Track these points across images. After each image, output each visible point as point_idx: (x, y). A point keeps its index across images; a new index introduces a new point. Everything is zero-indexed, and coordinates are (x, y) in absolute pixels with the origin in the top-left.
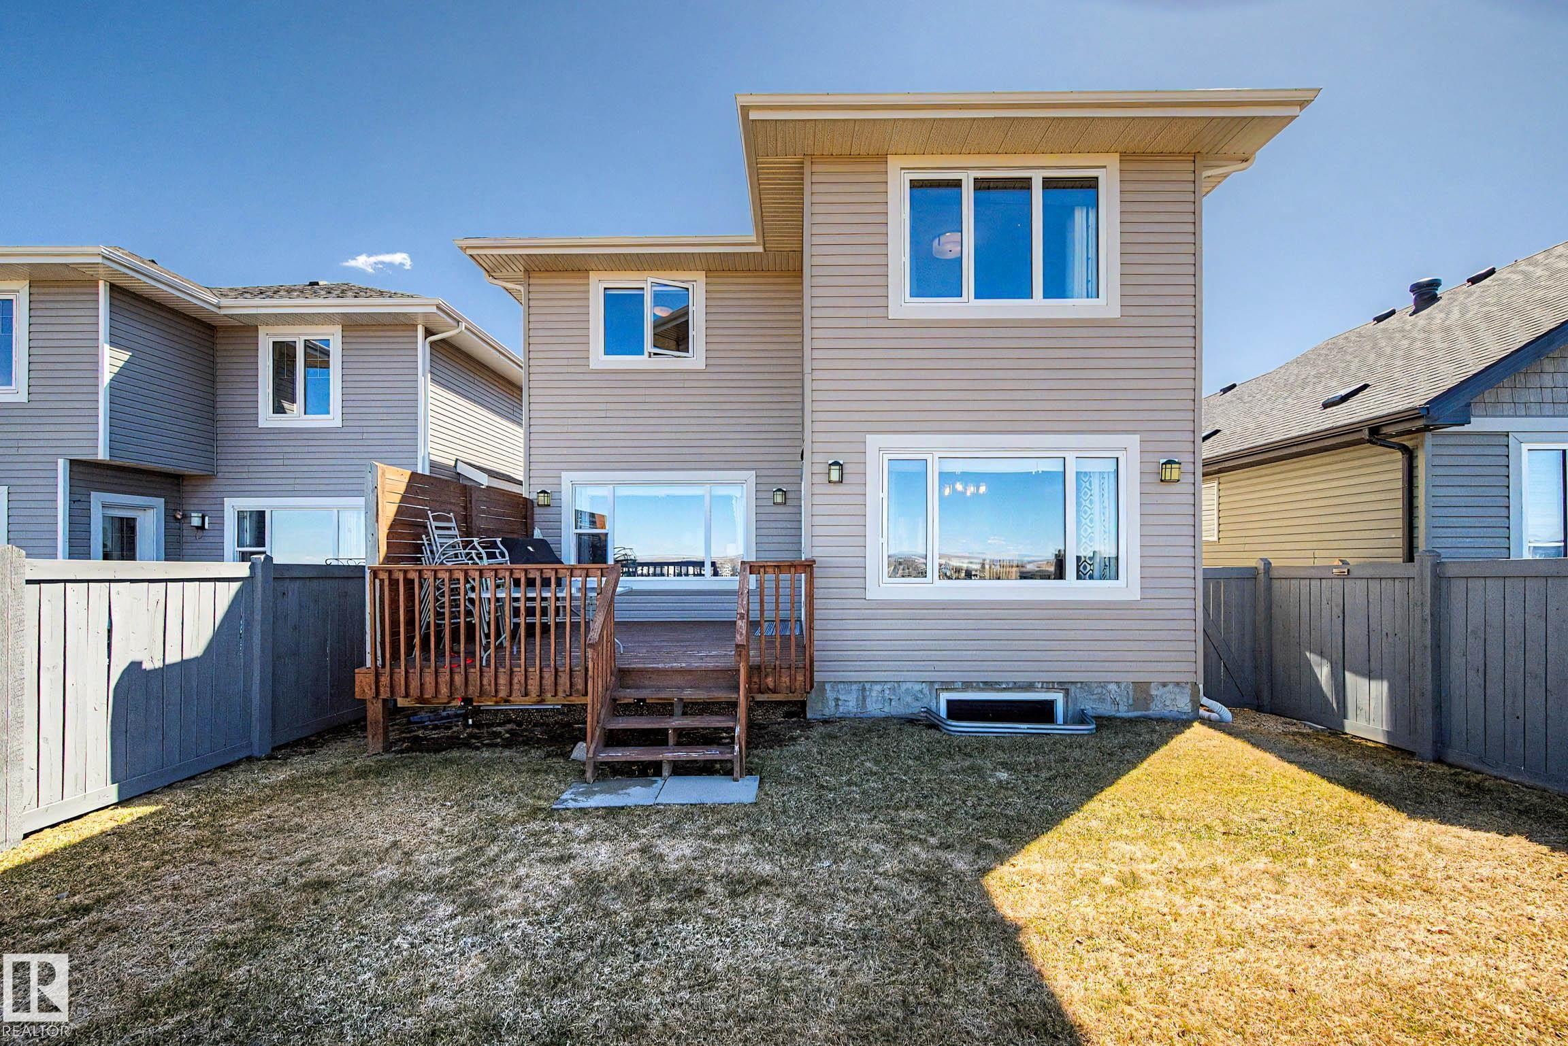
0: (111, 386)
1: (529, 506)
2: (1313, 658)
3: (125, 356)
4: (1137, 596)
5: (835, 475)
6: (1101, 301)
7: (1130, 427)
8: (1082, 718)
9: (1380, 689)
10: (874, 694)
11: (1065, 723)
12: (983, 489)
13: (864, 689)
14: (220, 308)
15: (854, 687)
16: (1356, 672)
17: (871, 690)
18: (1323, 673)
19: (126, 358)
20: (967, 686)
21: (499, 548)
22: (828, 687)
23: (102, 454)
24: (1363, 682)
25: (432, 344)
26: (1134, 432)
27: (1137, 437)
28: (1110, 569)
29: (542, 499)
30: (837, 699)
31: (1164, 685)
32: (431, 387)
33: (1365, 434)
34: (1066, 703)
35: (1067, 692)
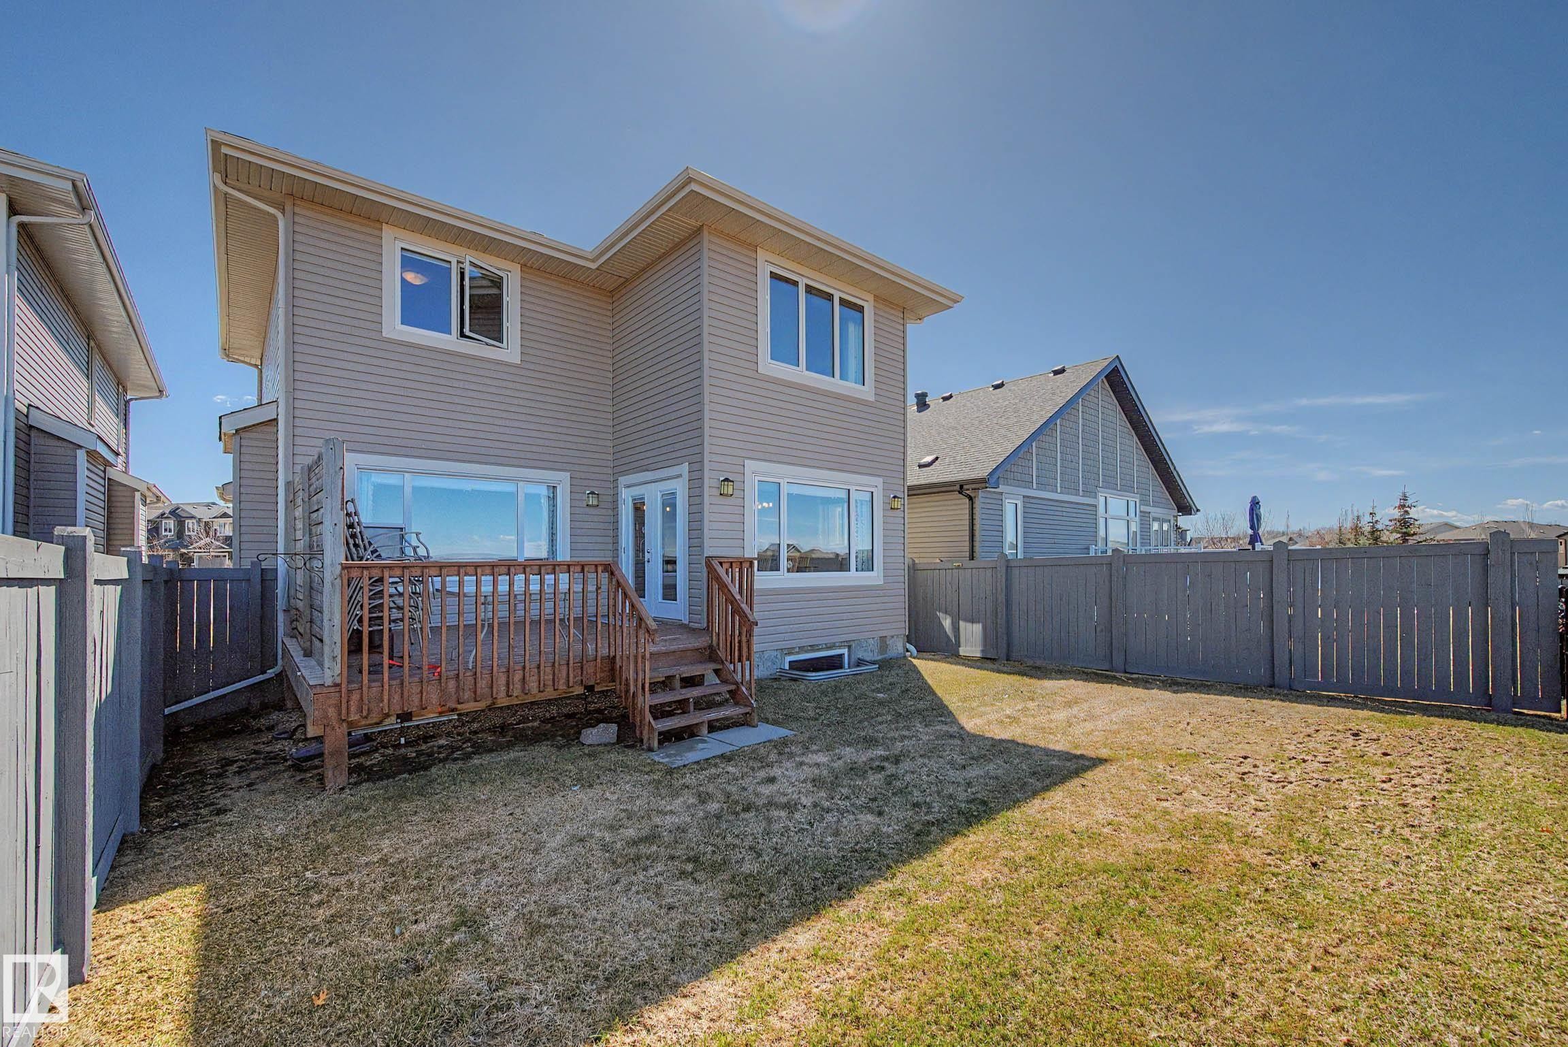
2: (941, 615)
4: (882, 583)
6: (866, 388)
7: (879, 472)
8: (860, 663)
9: (977, 628)
11: (849, 667)
12: (771, 505)
16: (966, 620)
18: (947, 623)
20: (802, 649)
24: (969, 625)
26: (879, 476)
27: (881, 480)
28: (867, 564)
31: (893, 637)
33: (958, 488)
34: (849, 656)
35: (849, 647)
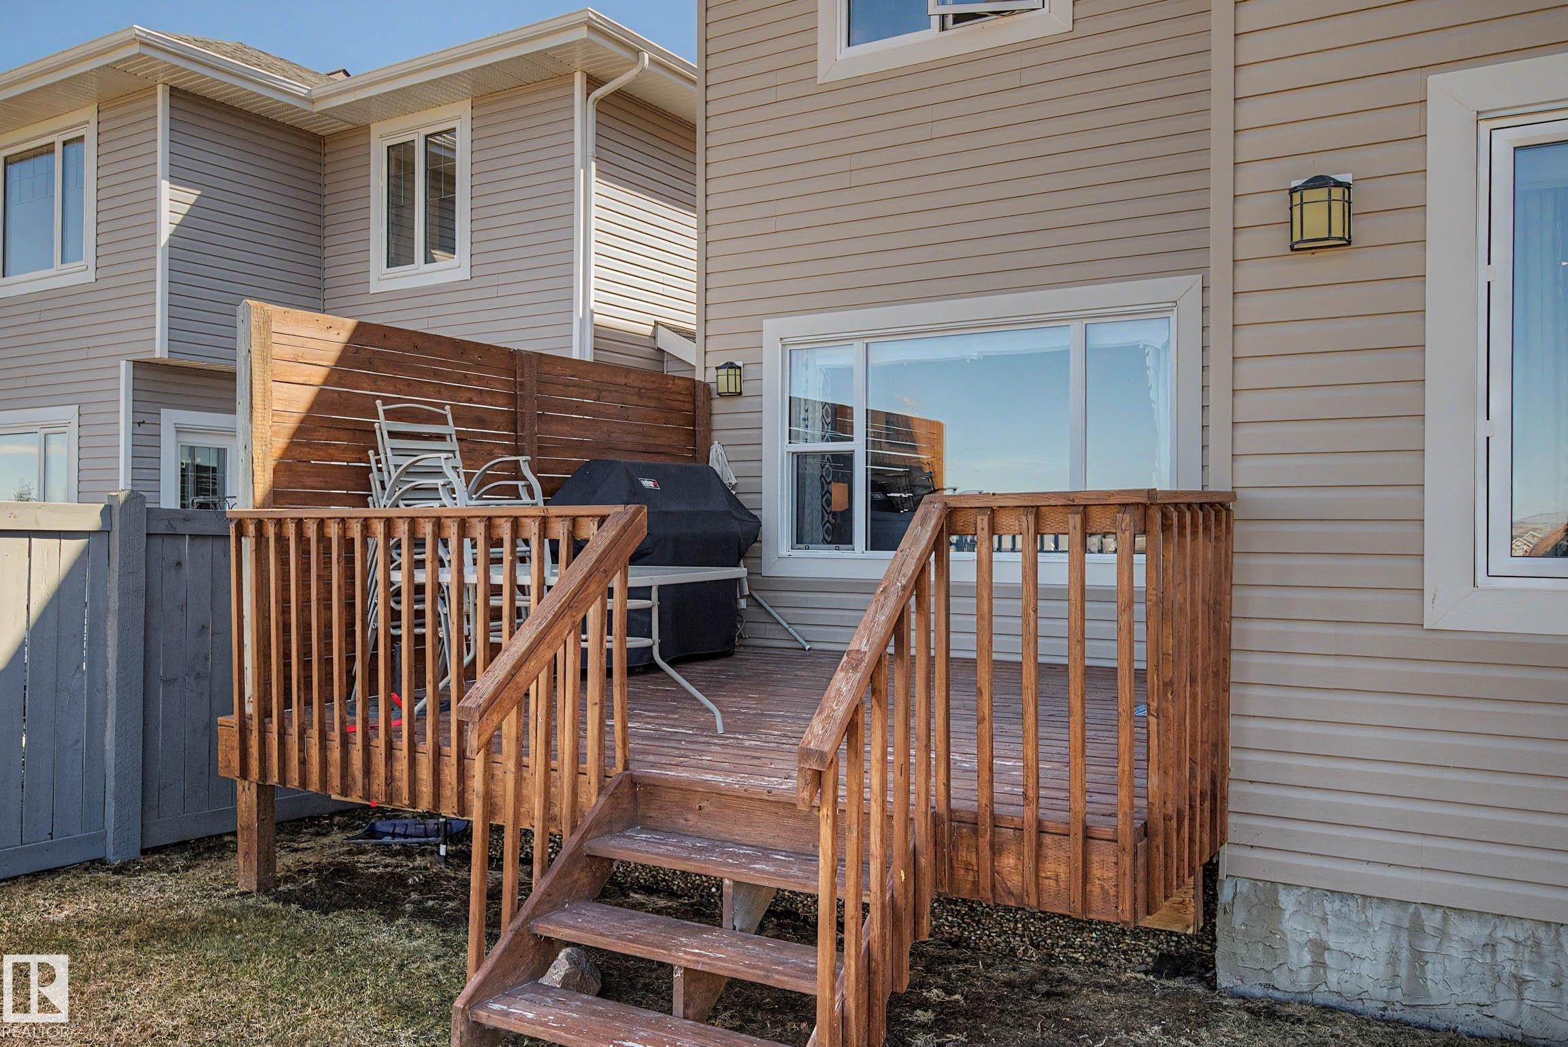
0: (171, 245)
1: (700, 397)
3: (190, 196)
5: (1315, 222)
10: (1457, 951)
13: (1417, 929)
14: (313, 102)
15: (1378, 916)
17: (1443, 934)
19: (192, 199)
21: (524, 479)
22: (1287, 901)
23: (160, 352)
25: (602, 101)
29: (723, 382)
30: (1319, 948)
32: (595, 186)
